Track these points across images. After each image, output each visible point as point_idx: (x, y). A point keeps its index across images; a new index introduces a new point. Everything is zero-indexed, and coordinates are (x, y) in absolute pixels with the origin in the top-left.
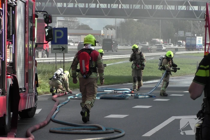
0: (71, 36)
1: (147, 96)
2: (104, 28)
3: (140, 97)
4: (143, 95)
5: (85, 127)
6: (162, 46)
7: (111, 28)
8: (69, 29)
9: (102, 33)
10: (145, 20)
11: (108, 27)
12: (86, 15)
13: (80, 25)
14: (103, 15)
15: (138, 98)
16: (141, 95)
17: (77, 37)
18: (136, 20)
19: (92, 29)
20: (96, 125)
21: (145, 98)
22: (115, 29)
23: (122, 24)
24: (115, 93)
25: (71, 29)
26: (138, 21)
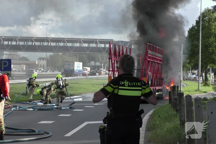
0: (14, 65)
1: (68, 108)
2: (38, 59)
3: (63, 108)
4: (65, 107)
5: (23, 130)
6: (34, 71)
7: (43, 59)
8: (13, 60)
9: (37, 63)
10: (67, 54)
11: (41, 59)
12: (25, 50)
13: (21, 57)
14: (37, 50)
15: (61, 109)
16: (63, 107)
17: (18, 66)
18: (61, 54)
19: (29, 60)
20: (31, 128)
21: (67, 109)
22: (46, 60)
23: (51, 56)
24: (45, 105)
25: (15, 60)
26: (62, 54)
